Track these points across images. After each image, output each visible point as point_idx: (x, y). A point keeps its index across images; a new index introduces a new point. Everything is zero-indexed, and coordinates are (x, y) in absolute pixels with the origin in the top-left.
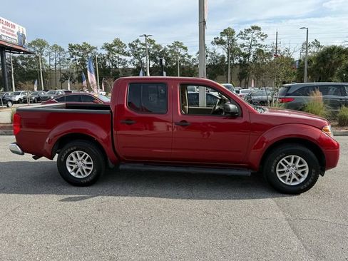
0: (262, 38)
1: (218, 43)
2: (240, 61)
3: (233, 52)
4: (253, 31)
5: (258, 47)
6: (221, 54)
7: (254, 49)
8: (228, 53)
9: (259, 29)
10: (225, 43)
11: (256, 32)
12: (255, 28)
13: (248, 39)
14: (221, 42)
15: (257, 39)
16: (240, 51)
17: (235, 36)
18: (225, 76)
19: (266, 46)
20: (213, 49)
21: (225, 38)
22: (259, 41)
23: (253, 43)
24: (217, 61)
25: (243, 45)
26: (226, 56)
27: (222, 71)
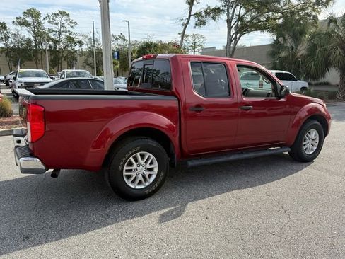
0: (72, 25)
1: (21, 24)
2: (50, 47)
3: (40, 36)
4: (61, 16)
5: (68, 34)
6: (27, 37)
7: (63, 36)
8: (35, 37)
9: (68, 15)
10: (29, 25)
11: (65, 18)
12: (63, 13)
13: (57, 24)
14: (25, 23)
15: (66, 25)
16: (48, 36)
17: (42, 19)
18: (34, 62)
19: (76, 34)
20: (16, 30)
21: (29, 20)
22: (69, 28)
23: (62, 29)
24: (22, 45)
25: (51, 30)
26: (33, 39)
27: (30, 56)
